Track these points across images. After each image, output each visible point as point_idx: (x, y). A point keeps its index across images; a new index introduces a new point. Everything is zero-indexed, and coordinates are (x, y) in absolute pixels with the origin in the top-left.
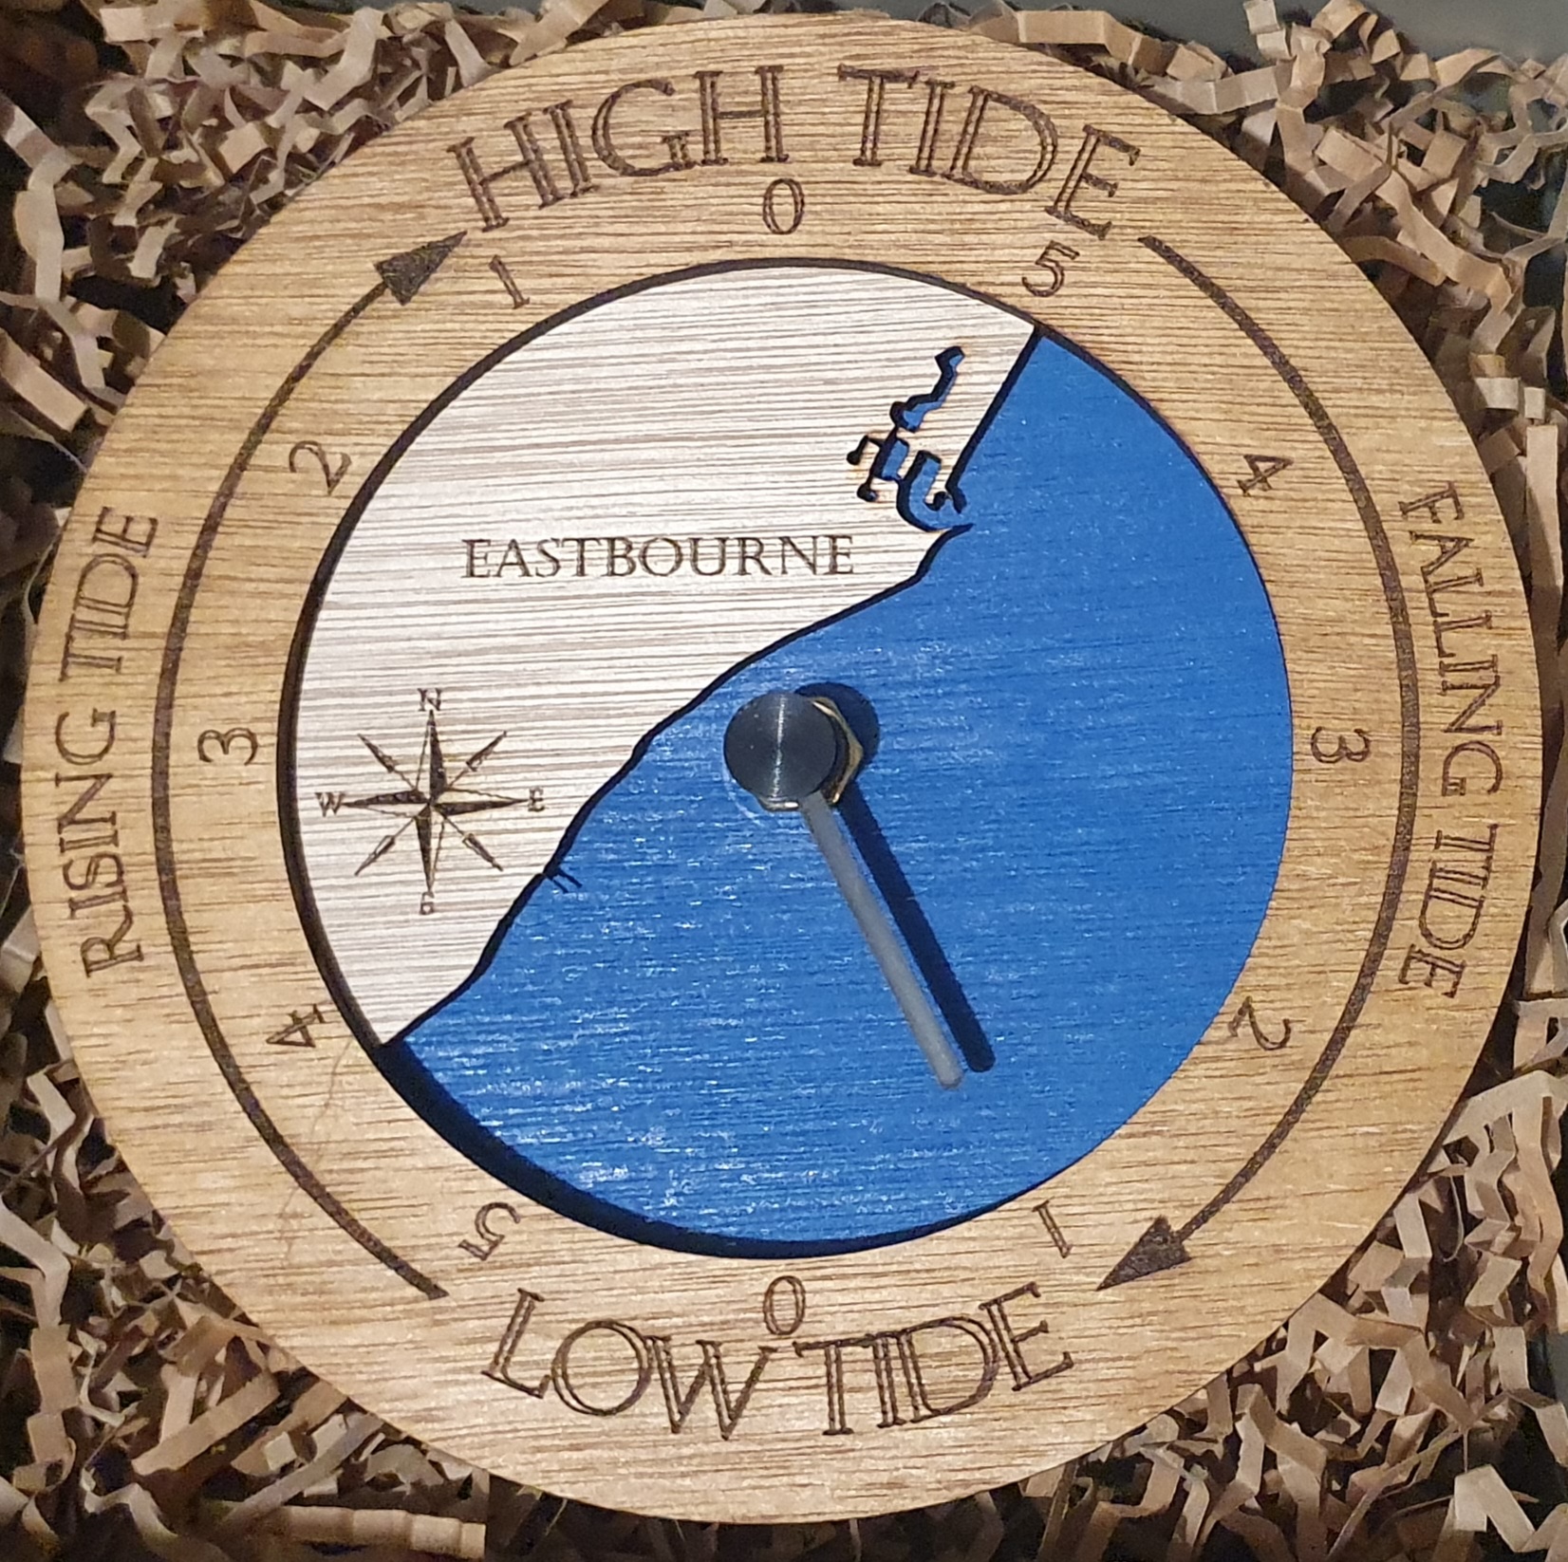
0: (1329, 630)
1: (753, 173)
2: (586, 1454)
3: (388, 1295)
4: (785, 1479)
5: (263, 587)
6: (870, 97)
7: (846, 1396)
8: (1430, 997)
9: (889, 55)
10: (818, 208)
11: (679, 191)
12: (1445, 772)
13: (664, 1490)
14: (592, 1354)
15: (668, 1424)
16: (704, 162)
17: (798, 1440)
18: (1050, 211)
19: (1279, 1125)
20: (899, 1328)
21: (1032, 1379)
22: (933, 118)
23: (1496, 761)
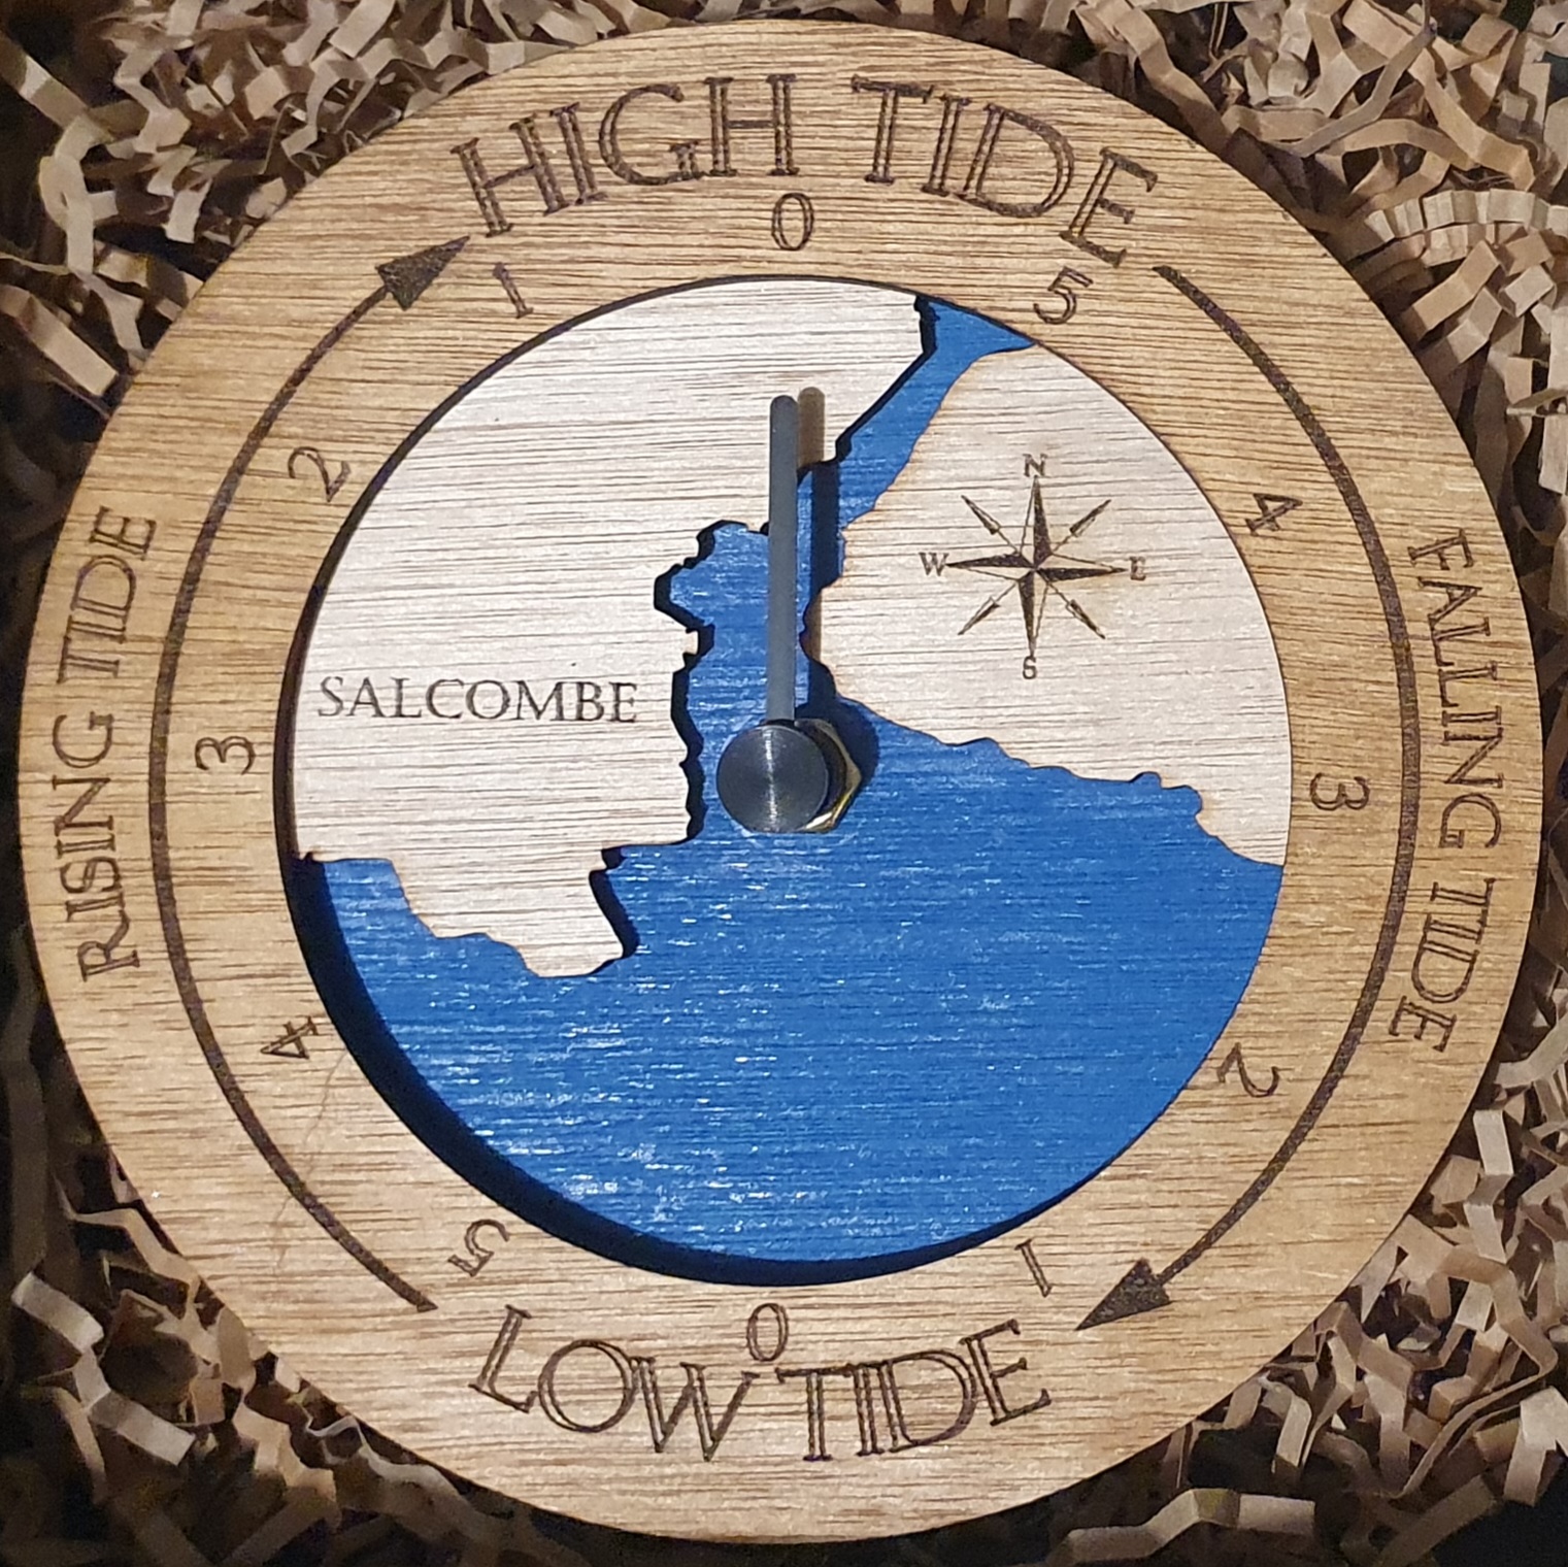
0: (1333, 675)
1: (765, 187)
2: (569, 1469)
3: (379, 1307)
4: (764, 1502)
5: (260, 594)
6: (883, 110)
7: (826, 1424)
8: (1419, 1051)
9: (904, 68)
10: (828, 224)
11: (689, 202)
12: (1444, 824)
13: (646, 1507)
14: (578, 1372)
15: (651, 1443)
16: (714, 173)
17: (777, 1465)
18: (1063, 235)
19: (1264, 1172)
20: (880, 1359)
21: (1010, 1415)
22: (947, 136)
23: (1496, 814)
